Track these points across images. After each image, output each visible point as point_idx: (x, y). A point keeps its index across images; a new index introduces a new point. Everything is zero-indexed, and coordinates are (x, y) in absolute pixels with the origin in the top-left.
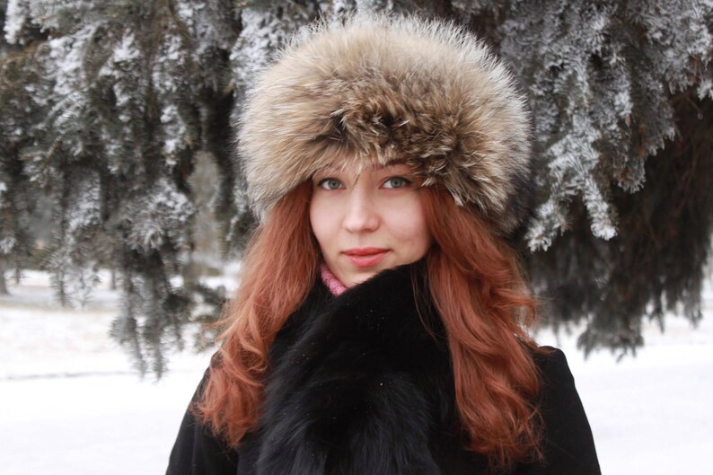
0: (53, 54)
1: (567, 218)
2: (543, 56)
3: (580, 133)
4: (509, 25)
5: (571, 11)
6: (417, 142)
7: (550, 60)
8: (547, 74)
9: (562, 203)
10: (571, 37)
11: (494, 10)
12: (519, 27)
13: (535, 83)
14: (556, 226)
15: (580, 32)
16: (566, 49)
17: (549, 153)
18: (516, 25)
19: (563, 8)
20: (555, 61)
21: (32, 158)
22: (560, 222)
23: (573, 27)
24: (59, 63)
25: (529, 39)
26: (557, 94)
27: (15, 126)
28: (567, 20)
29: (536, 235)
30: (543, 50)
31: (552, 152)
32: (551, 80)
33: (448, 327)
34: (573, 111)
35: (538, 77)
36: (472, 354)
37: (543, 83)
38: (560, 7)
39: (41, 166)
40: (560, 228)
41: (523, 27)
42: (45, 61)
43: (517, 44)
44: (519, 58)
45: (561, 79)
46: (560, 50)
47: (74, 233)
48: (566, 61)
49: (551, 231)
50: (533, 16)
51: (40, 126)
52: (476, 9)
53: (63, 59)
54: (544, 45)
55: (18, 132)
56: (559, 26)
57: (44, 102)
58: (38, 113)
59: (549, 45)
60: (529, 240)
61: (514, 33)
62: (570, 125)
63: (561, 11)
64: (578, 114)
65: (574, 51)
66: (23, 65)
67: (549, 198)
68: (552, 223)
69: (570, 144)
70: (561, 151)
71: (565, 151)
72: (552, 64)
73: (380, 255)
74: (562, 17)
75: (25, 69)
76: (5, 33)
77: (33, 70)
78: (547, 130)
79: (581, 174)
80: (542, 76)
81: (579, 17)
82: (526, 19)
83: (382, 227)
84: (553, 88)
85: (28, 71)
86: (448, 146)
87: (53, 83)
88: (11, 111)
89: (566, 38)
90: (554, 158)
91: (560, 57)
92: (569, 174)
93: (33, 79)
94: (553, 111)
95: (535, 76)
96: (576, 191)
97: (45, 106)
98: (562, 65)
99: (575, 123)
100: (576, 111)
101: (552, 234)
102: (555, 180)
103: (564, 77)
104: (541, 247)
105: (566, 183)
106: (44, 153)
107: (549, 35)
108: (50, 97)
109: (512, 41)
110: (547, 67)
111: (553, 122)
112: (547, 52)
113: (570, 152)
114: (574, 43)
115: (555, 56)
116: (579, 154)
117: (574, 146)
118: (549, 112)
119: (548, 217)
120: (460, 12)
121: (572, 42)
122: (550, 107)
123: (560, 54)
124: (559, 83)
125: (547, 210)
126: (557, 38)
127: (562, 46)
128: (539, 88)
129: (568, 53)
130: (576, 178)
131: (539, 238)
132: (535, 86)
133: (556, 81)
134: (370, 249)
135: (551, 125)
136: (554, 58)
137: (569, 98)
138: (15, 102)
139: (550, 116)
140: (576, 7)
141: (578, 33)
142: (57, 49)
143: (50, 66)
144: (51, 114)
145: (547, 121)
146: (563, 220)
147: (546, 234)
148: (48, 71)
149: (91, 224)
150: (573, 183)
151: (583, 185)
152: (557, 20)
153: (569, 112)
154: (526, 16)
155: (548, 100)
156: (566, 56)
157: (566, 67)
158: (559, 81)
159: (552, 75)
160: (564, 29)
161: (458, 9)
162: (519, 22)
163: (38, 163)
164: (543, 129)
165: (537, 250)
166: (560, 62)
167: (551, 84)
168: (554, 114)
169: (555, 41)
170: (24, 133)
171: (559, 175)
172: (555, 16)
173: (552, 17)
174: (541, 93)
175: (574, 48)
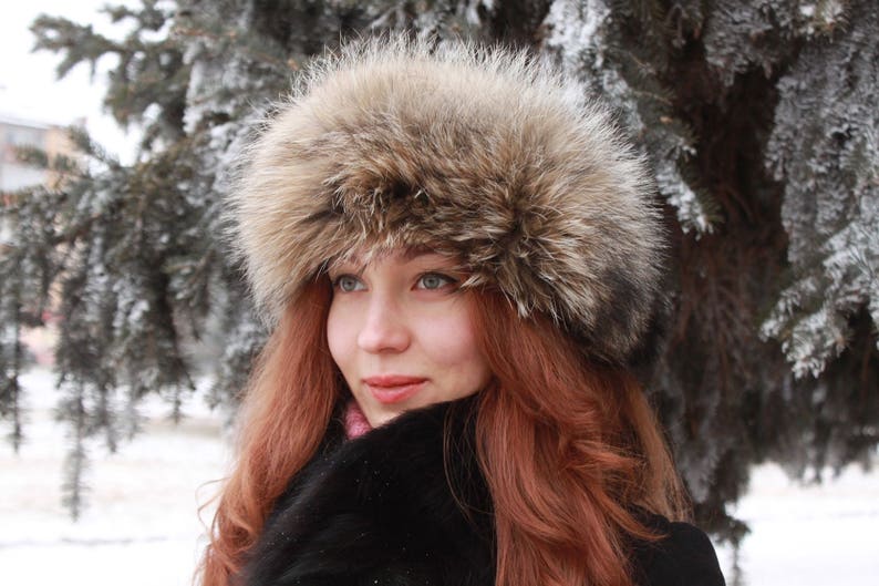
0: (213, 144)
1: (844, 333)
2: (824, 121)
3: (868, 220)
4: (784, 84)
5: (861, 58)
6: (448, 219)
7: (832, 125)
8: (830, 145)
9: (840, 313)
10: (861, 93)
11: (765, 65)
12: (798, 86)
13: (814, 157)
14: (829, 343)
15: (872, 85)
16: (854, 109)
17: (827, 247)
18: (793, 83)
19: (850, 55)
20: (840, 126)
21: (178, 270)
22: (836, 337)
23: (863, 80)
24: (219, 155)
25: (811, 100)
26: (844, 170)
27: (161, 233)
28: (855, 71)
29: (802, 356)
30: (825, 112)
31: (831, 246)
32: (834, 152)
33: (495, 497)
34: (862, 192)
35: (817, 149)
36: (526, 537)
37: (824, 156)
38: (847, 55)
39: (191, 280)
40: (835, 345)
41: (803, 85)
42: (203, 153)
43: (795, 109)
44: (799, 126)
45: (847, 149)
46: (846, 112)
47: (230, 362)
48: (854, 126)
49: (823, 351)
50: (816, 71)
51: (193, 232)
52: (741, 66)
53: (225, 149)
54: (826, 106)
55: (165, 239)
56: (846, 80)
57: (200, 202)
58: (192, 215)
59: (833, 105)
60: (793, 363)
61: (791, 94)
62: (858, 211)
63: (848, 60)
64: (868, 194)
65: (865, 112)
66: (177, 158)
67: (821, 306)
68: (824, 339)
69: (855, 234)
70: (842, 243)
71: (848, 244)
72: (835, 129)
73: (411, 387)
74: (849, 68)
75: (178, 163)
76: (184, 124)
77: (188, 163)
78: (833, 220)
79: (866, 272)
80: (823, 148)
81: (872, 67)
82: (808, 75)
83: (414, 347)
84: (839, 162)
85: (182, 166)
86: (499, 226)
87: (212, 179)
88: (155, 213)
89: (854, 94)
90: (832, 252)
91: (845, 120)
92: (850, 274)
93: (188, 174)
94: (841, 194)
95: (815, 147)
96: (860, 297)
97: (200, 208)
98: (849, 130)
99: (864, 206)
100: (866, 191)
101: (825, 355)
102: (832, 281)
103: (850, 146)
104: (810, 371)
105: (846, 286)
106: (194, 264)
107: (832, 92)
108: (209, 196)
109: (789, 103)
110: (828, 135)
111: (840, 208)
112: (830, 115)
113: (854, 244)
114: (865, 101)
115: (839, 119)
116: (865, 247)
117: (860, 236)
118: (836, 195)
119: (819, 331)
120: (719, 70)
121: (862, 99)
122: (837, 188)
123: (847, 116)
124: (845, 155)
125: (816, 321)
126: (842, 97)
127: (848, 105)
128: (820, 163)
129: (855, 115)
130: (859, 279)
131: (807, 359)
132: (813, 160)
133: (842, 152)
134: (396, 377)
135: (838, 213)
136: (837, 122)
137: (857, 174)
138: (162, 203)
139: (837, 200)
140: (866, 52)
141: (869, 87)
142: (218, 138)
143: (209, 159)
144: (207, 215)
145: (833, 207)
146: (838, 336)
147: (815, 354)
148: (207, 165)
149: (252, 350)
150: (856, 286)
151: (869, 288)
152: (843, 72)
153: (857, 192)
154: (808, 71)
155: (834, 179)
156: (854, 119)
157: (854, 133)
158: (847, 153)
159: (835, 145)
160: (852, 82)
161: (715, 67)
162: (799, 79)
163: (187, 277)
164: (827, 218)
165: (803, 377)
166: (846, 126)
167: (836, 157)
168: (842, 198)
169: (840, 100)
170: (172, 240)
171: (837, 275)
172: (841, 67)
173: (836, 68)
174: (822, 169)
175: (864, 107)
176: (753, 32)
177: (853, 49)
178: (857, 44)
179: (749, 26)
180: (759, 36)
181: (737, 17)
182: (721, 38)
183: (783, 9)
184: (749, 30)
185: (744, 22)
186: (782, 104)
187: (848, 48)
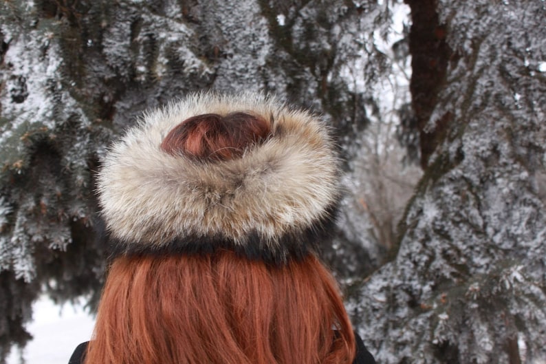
176: (106, 77)
177: (161, 90)
178: (163, 87)
179: (104, 74)
180: (109, 80)
181: (96, 68)
182: (89, 79)
183: (123, 66)
184: (104, 76)
185: (101, 71)
186: (117, 115)
187: (158, 89)
